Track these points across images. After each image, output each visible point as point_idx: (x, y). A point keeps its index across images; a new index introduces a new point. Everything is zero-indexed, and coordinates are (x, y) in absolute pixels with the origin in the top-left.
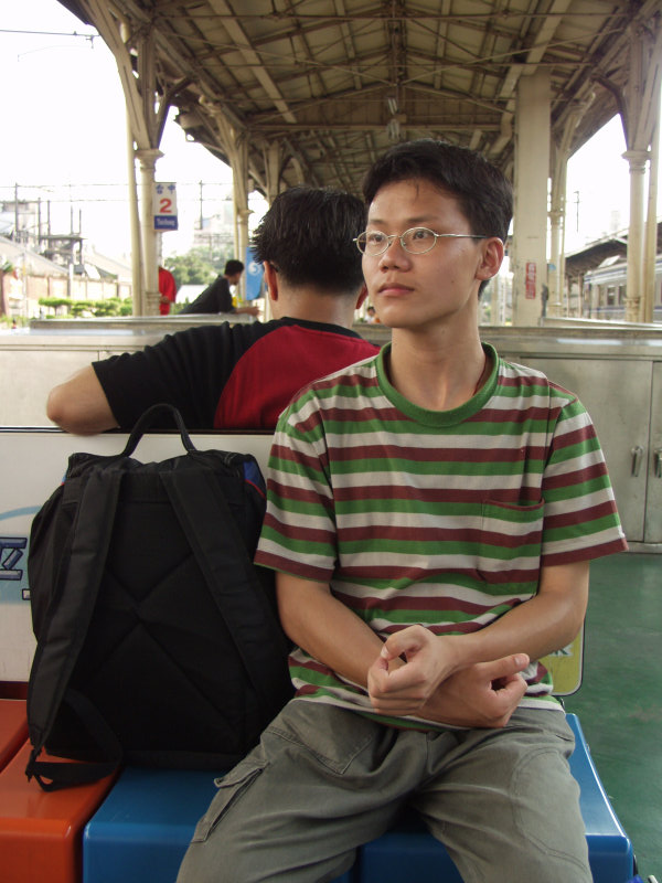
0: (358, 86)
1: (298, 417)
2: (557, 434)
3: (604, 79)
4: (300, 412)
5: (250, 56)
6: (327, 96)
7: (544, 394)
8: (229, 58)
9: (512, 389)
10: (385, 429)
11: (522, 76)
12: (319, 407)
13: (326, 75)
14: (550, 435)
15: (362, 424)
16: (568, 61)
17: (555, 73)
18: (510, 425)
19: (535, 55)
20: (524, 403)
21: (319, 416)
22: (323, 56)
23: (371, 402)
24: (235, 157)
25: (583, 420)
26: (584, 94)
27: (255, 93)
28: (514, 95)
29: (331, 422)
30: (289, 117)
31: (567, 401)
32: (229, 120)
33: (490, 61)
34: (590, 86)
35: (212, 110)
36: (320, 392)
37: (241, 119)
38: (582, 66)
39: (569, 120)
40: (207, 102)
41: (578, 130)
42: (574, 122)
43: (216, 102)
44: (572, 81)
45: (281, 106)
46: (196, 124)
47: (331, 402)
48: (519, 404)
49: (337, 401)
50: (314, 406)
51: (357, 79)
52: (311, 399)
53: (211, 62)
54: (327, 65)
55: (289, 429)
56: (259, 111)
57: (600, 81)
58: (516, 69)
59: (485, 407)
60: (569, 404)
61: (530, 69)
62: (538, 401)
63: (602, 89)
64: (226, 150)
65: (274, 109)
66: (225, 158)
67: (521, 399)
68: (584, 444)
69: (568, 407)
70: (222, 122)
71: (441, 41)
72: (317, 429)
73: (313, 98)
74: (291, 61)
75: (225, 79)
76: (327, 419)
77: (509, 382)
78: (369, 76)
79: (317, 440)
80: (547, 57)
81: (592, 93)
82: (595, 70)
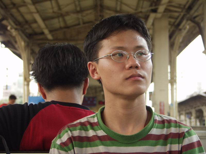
0: (81, 23)
1: (61, 140)
2: (183, 145)
3: (193, 20)
4: (62, 138)
5: (32, 8)
6: (67, 27)
7: (176, 127)
8: (23, 9)
9: (161, 125)
10: (103, 144)
11: (155, 19)
12: (71, 135)
13: (67, 18)
14: (180, 145)
15: (92, 143)
16: (176, 12)
17: (171, 17)
18: (161, 141)
19: (161, 9)
20: (167, 132)
21: (71, 139)
22: (65, 9)
23: (96, 133)
24: (24, 55)
25: (195, 138)
26: (184, 26)
27: (34, 26)
28: (152, 27)
29: (77, 142)
30: (50, 37)
31: (187, 130)
32: (22, 37)
33: (141, 12)
34: (186, 23)
35: (14, 33)
36: (71, 128)
37: (27, 37)
38: (182, 14)
39: (177, 38)
40: (11, 29)
41: (181, 43)
42: (179, 39)
43: (16, 29)
44: (178, 20)
45: (46, 31)
46: (6, 39)
47: (76, 133)
48: (165, 131)
49: (80, 133)
50: (69, 135)
51: (81, 20)
52: (67, 132)
53: (14, 11)
54: (67, 14)
55: (57, 146)
56: (36, 34)
57: (191, 20)
58: (152, 16)
59: (149, 133)
60: (188, 131)
61: (159, 15)
62: (173, 130)
63: (192, 24)
64: (20, 51)
65: (43, 33)
66: (19, 56)
67: (165, 129)
68: (197, 149)
69: (187, 131)
70: (18, 38)
71: (119, 3)
72: (70, 145)
73: (61, 28)
74: (51, 11)
75: (20, 19)
76: (75, 140)
77: (159, 122)
78: (86, 19)
79: (70, 150)
80: (166, 10)
81: (187, 26)
82: (188, 16)
